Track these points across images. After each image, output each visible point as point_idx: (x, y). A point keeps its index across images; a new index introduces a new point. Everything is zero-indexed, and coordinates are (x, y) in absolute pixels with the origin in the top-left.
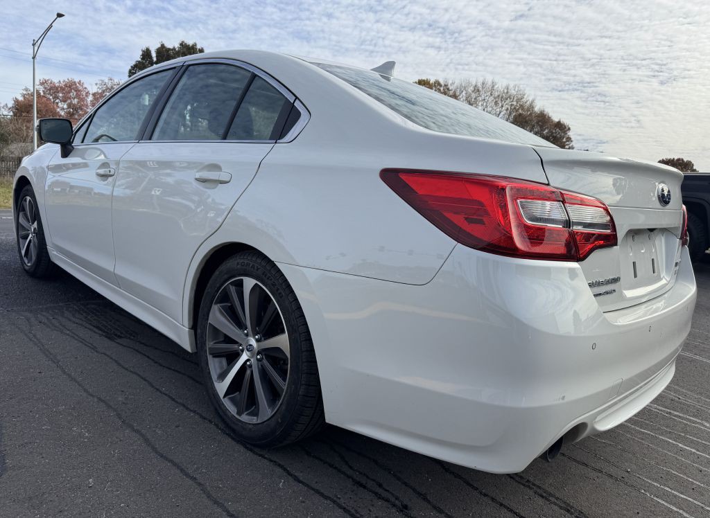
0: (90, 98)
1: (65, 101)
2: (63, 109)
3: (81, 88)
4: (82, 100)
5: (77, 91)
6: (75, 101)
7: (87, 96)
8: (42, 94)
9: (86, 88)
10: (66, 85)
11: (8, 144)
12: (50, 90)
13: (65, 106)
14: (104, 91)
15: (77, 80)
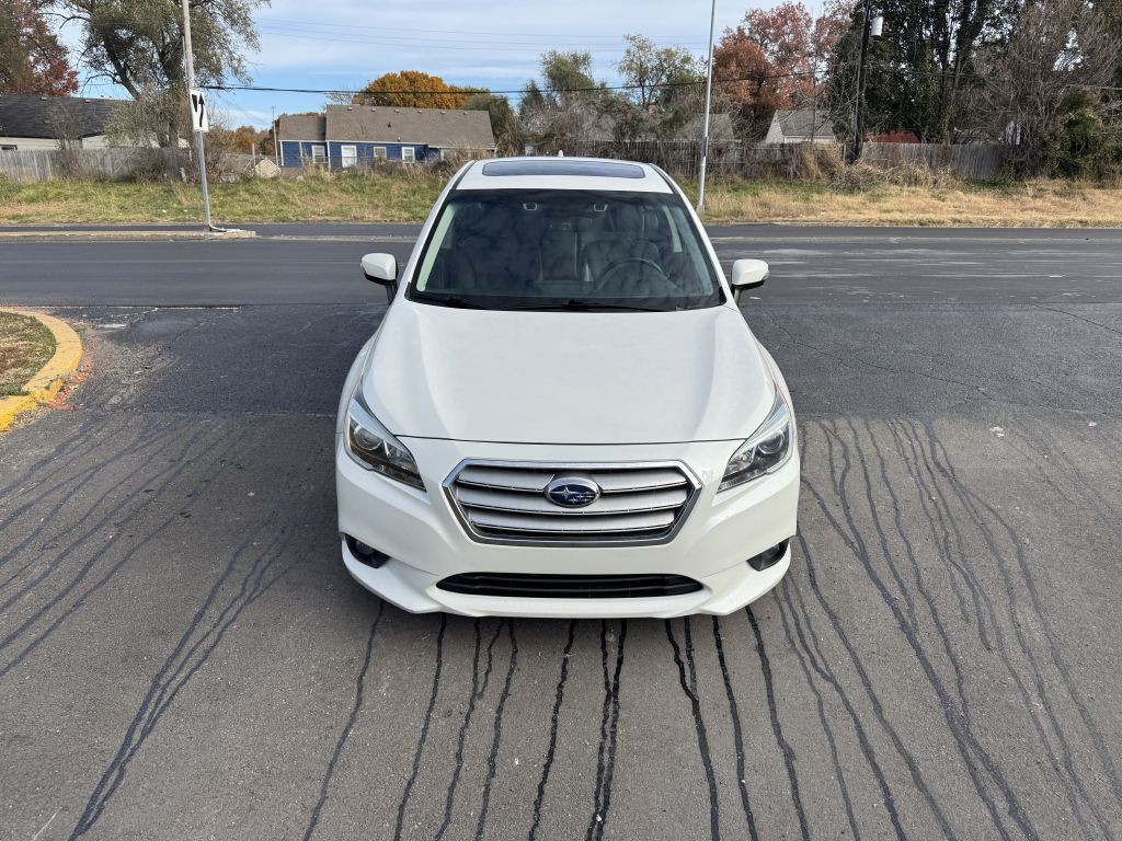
0: (813, 28)
1: (776, 41)
2: (773, 53)
3: (800, 15)
4: (798, 34)
5: (795, 20)
6: (789, 39)
7: (807, 26)
8: (747, 32)
9: (807, 14)
10: (779, 14)
11: (682, 125)
12: (758, 25)
13: (776, 48)
14: (835, 13)
15: (795, 3)
